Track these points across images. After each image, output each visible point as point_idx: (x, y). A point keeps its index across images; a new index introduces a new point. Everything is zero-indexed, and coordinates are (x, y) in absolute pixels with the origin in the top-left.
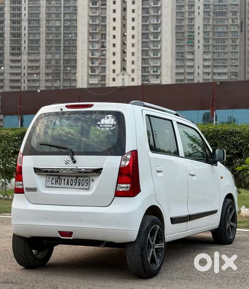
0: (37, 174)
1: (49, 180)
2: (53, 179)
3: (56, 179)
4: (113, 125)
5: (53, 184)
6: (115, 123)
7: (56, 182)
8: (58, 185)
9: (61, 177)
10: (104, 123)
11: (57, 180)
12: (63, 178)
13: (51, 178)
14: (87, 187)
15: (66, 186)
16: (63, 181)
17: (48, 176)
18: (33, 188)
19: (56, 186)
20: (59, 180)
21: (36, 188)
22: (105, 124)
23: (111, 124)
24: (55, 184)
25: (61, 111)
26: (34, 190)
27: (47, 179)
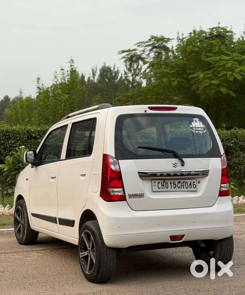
0: (142, 179)
1: (155, 184)
2: (159, 183)
3: (162, 182)
4: (204, 129)
5: (160, 188)
6: (204, 126)
7: (163, 186)
8: (165, 189)
9: (167, 181)
10: (196, 126)
11: (163, 184)
12: (169, 182)
13: (157, 182)
14: (195, 189)
15: (173, 189)
16: (169, 185)
17: (153, 181)
18: (139, 194)
19: (163, 190)
20: (165, 183)
21: (144, 194)
22: (198, 127)
23: (202, 128)
24: (162, 188)
25: (145, 113)
26: (141, 196)
27: (153, 184)
